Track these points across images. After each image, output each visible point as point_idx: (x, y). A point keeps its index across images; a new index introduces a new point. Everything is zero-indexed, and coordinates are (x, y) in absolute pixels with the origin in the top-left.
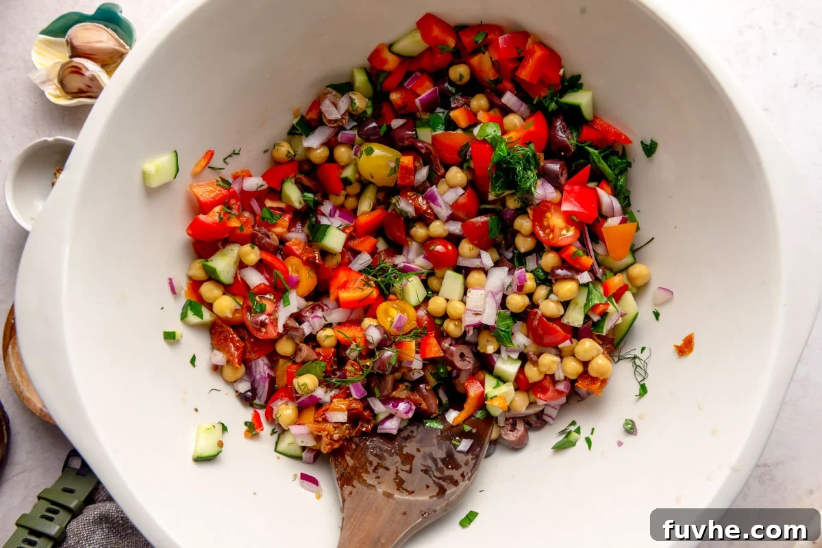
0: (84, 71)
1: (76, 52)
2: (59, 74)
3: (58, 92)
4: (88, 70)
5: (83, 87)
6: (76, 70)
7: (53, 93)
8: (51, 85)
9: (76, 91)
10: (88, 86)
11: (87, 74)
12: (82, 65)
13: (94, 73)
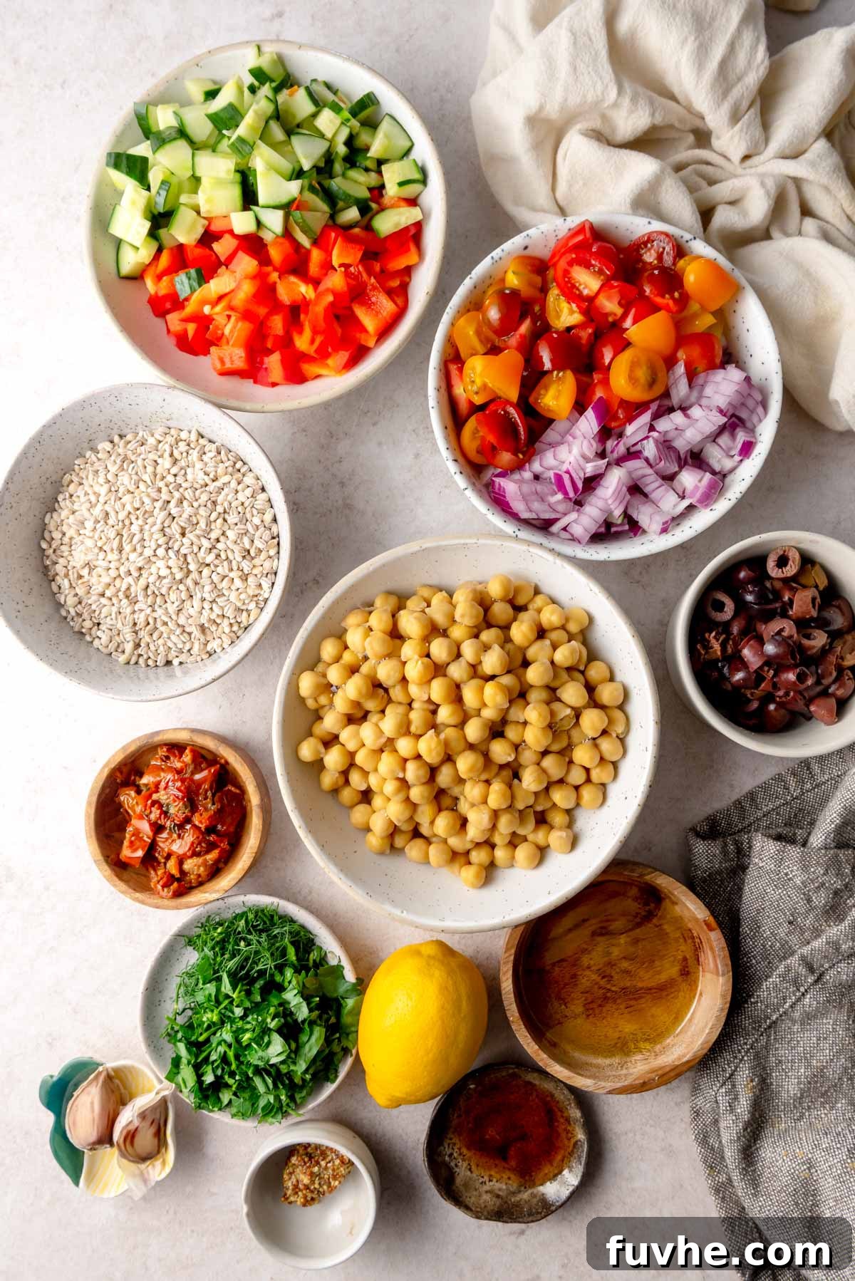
0: (132, 1128)
1: (106, 1138)
2: (133, 1161)
3: (158, 1163)
4: (131, 1122)
5: (153, 1130)
6: (129, 1138)
7: (159, 1170)
8: (148, 1172)
9: (156, 1141)
10: (152, 1123)
11: (136, 1123)
12: (124, 1128)
13: (136, 1114)
